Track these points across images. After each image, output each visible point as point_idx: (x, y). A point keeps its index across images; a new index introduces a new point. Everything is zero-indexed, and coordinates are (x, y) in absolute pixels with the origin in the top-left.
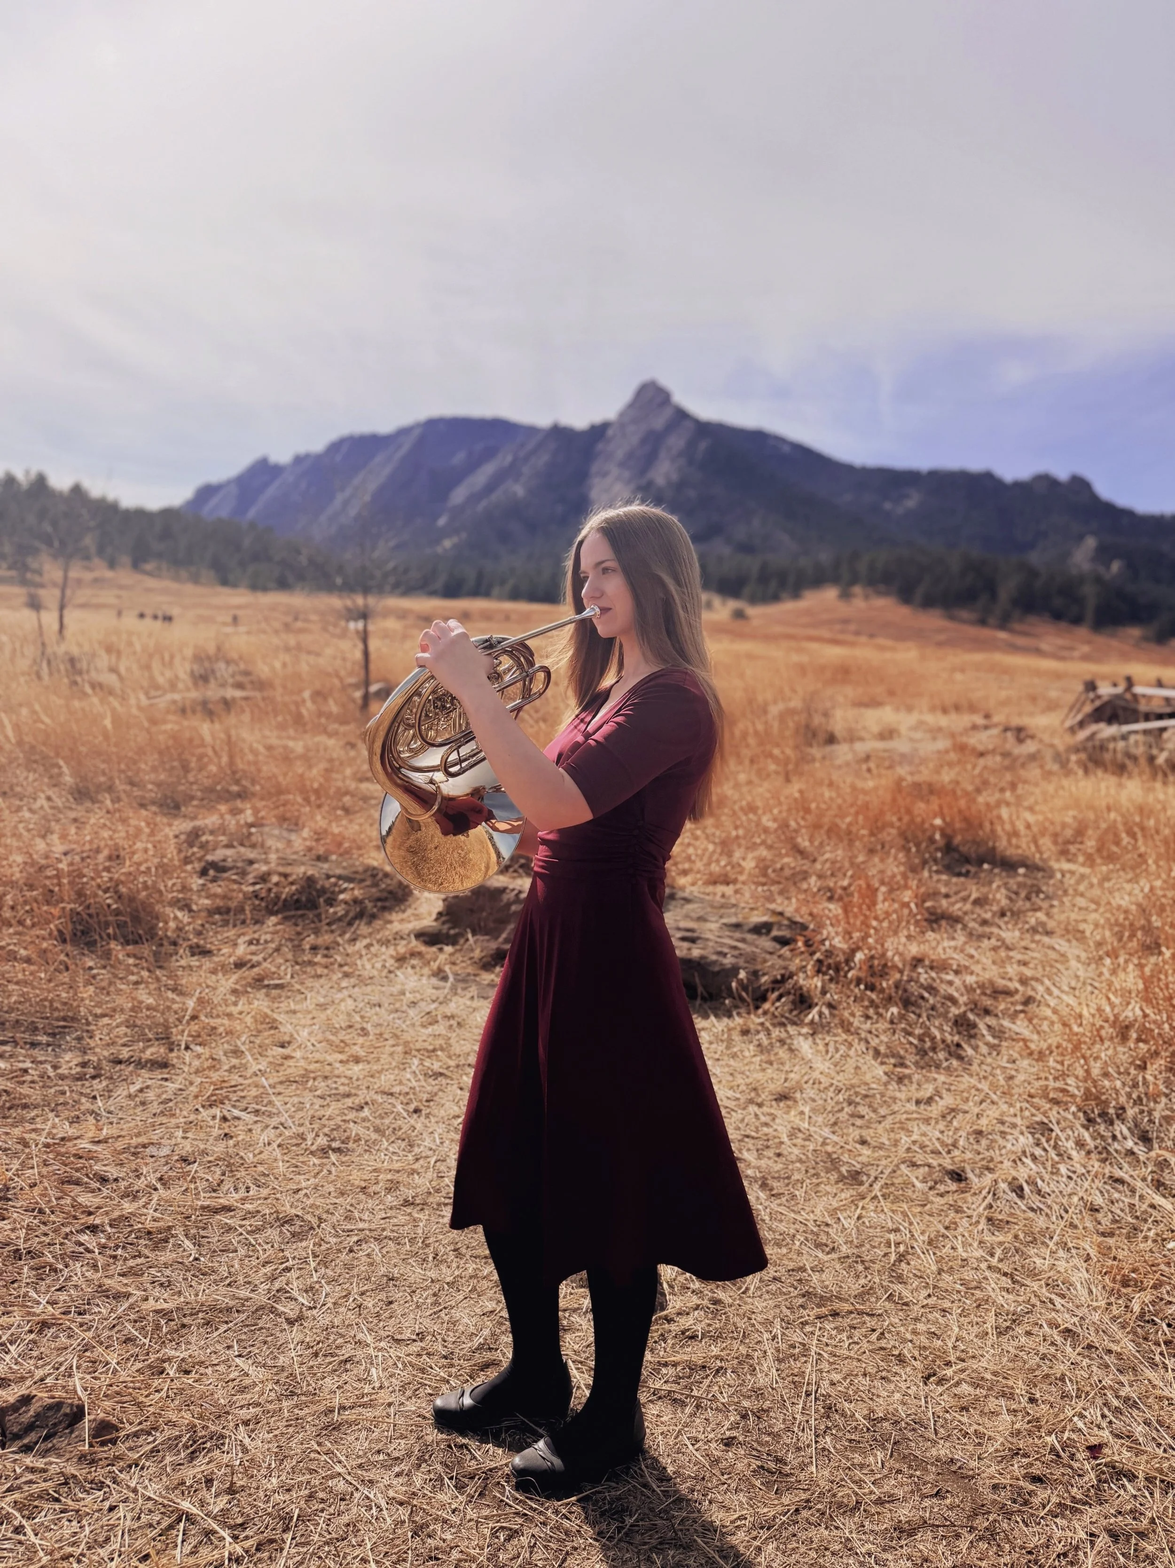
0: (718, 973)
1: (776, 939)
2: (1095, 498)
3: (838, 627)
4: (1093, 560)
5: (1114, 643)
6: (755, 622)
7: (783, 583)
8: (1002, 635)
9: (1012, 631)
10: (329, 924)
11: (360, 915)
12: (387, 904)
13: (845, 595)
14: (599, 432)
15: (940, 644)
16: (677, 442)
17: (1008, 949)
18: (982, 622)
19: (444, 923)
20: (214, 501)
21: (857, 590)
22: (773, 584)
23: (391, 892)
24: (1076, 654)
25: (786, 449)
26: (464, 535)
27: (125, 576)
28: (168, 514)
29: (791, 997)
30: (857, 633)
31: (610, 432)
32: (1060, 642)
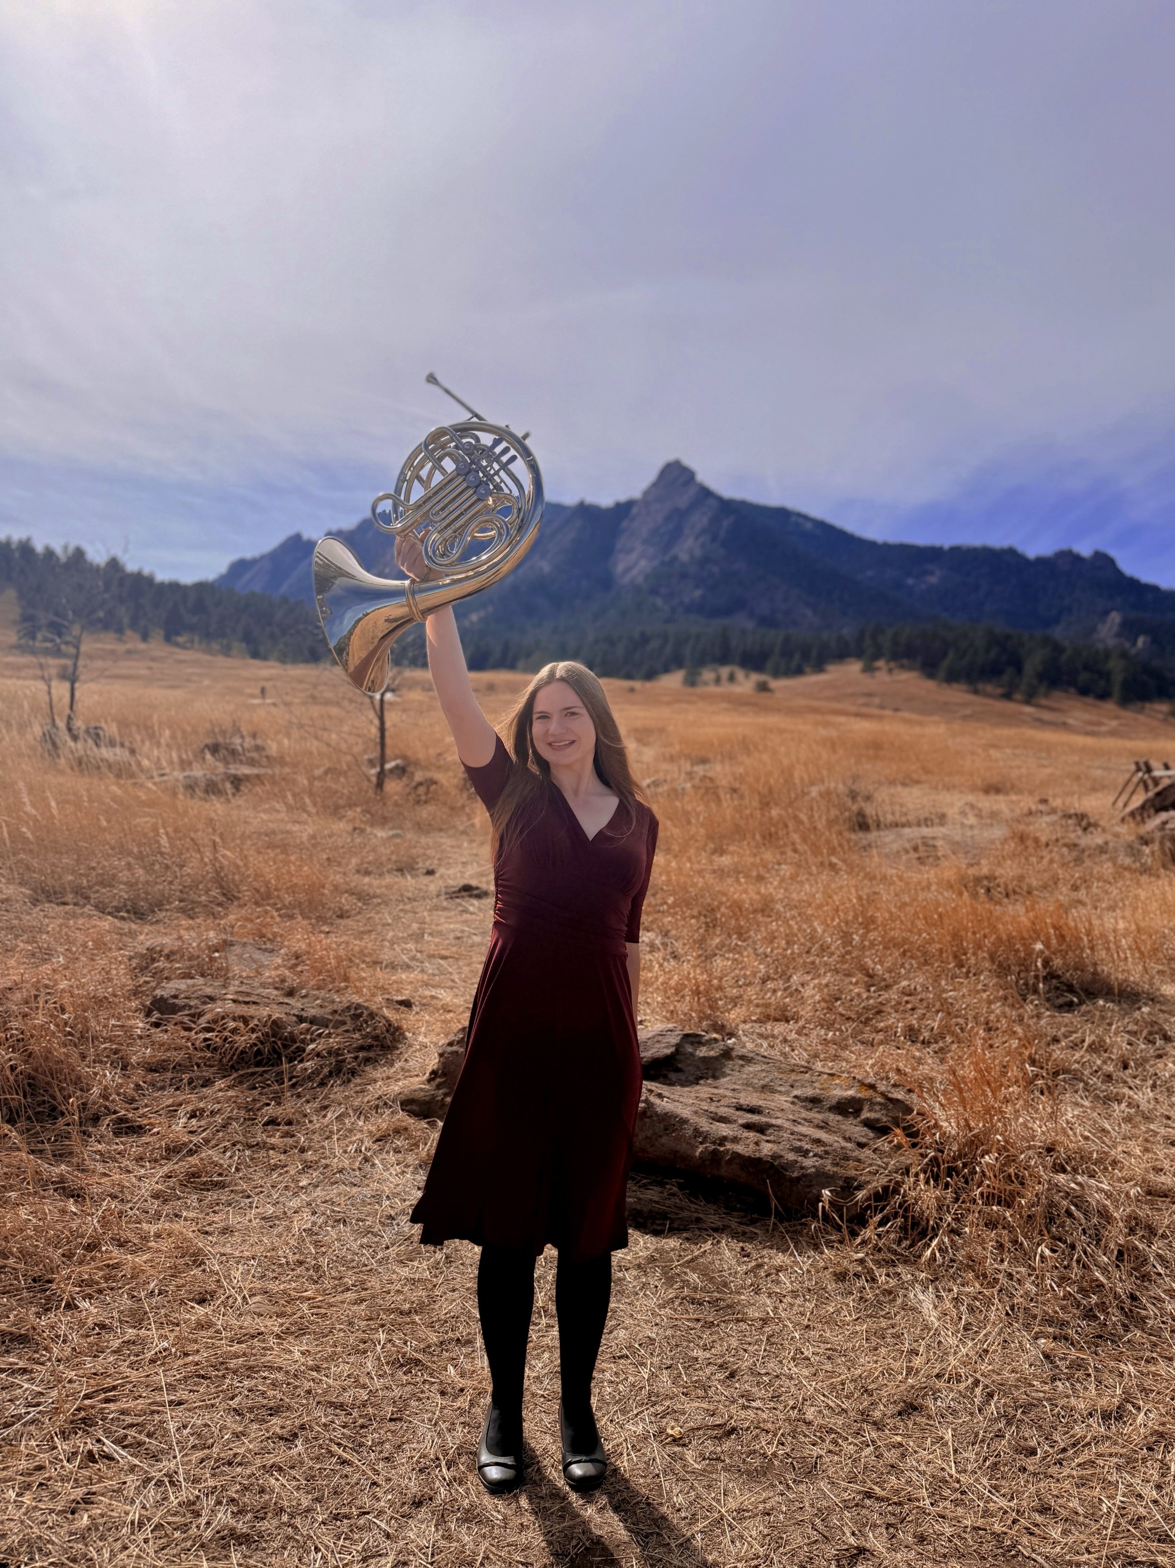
0: (798, 1179)
1: (868, 1124)
2: (1119, 573)
3: (861, 701)
4: (1118, 635)
5: (1141, 718)
6: (778, 695)
7: (806, 657)
8: (1028, 709)
9: (1038, 706)
10: (293, 1086)
11: (337, 1071)
12: (371, 1054)
13: (869, 669)
14: (623, 510)
15: (965, 718)
16: (700, 520)
17: (1148, 1119)
18: (1007, 696)
19: (438, 1087)
20: (247, 577)
21: (881, 663)
22: (797, 657)
23: (376, 1038)
24: (1103, 729)
25: (809, 526)
26: (490, 609)
27: (157, 647)
28: (201, 587)
29: (900, 1221)
30: (882, 707)
31: (635, 510)
32: (1087, 717)
